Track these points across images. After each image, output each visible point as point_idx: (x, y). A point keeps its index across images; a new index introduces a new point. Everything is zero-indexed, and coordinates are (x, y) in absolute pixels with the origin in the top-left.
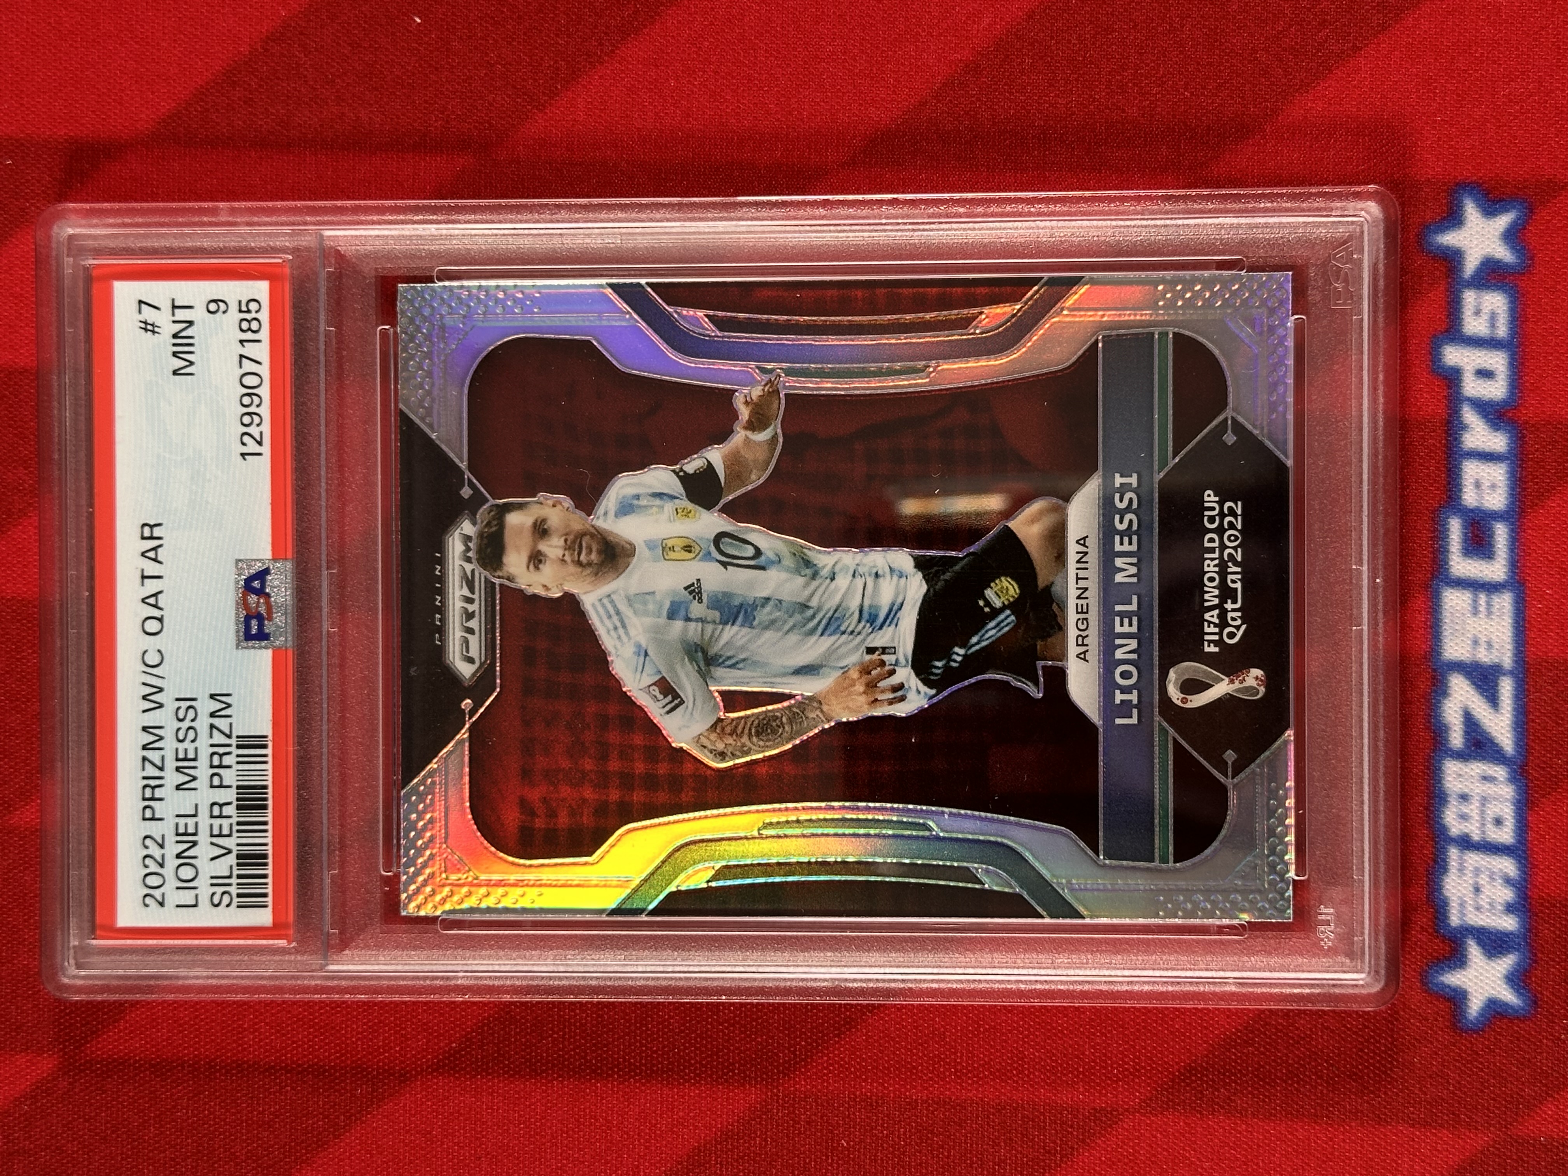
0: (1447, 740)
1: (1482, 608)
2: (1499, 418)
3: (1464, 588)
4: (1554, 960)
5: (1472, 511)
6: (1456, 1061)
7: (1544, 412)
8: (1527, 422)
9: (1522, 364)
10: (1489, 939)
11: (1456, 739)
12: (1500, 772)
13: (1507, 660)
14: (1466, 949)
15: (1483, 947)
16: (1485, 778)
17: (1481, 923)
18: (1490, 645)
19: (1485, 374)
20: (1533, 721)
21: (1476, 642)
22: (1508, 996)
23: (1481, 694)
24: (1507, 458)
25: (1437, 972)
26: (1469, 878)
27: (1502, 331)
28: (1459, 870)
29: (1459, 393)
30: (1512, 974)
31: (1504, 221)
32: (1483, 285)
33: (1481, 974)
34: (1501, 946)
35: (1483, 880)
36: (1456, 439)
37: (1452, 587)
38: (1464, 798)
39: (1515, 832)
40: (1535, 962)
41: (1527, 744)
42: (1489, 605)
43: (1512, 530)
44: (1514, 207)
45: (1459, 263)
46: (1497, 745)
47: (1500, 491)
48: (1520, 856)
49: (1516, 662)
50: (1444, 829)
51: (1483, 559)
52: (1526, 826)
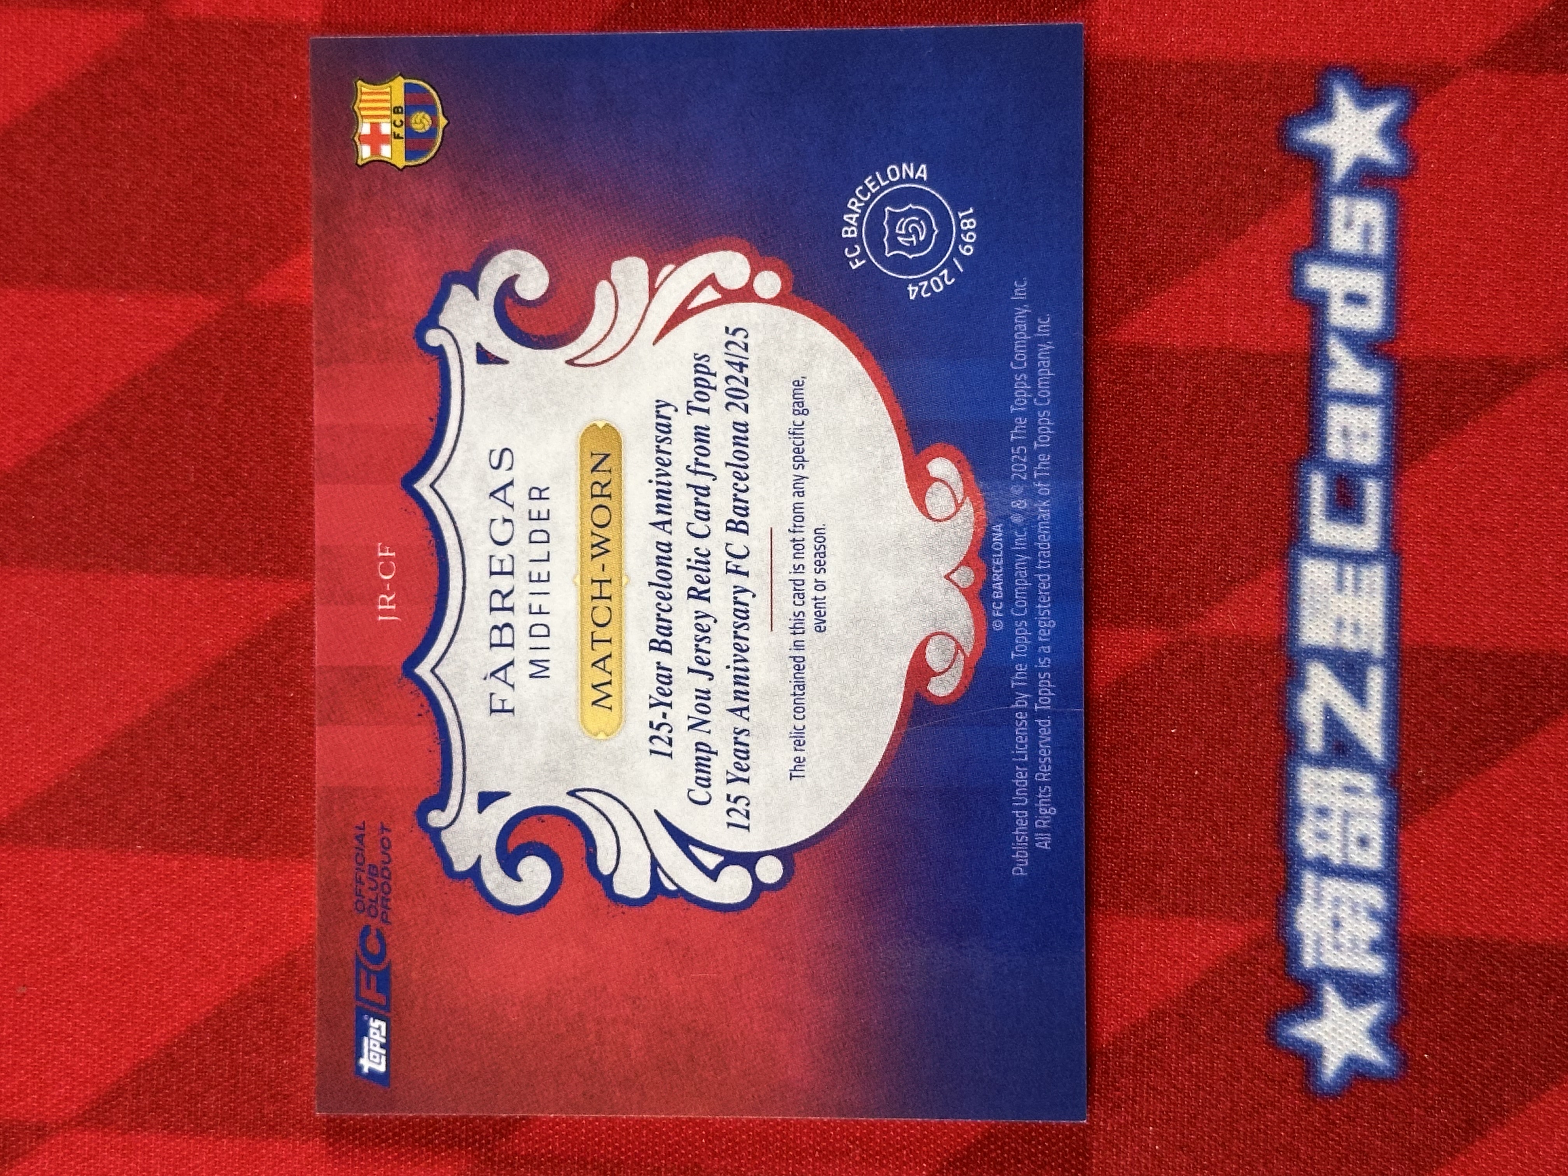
0: (1303, 741)
1: (1349, 582)
2: (1372, 353)
3: (1327, 558)
4: (1427, 1011)
5: (1339, 465)
6: (1308, 1131)
7: (1426, 347)
8: (1405, 359)
9: (1402, 288)
10: (1350, 984)
11: (1315, 741)
12: (1366, 782)
13: (1378, 648)
14: (1322, 996)
15: (1343, 994)
16: (1350, 790)
17: (1341, 965)
18: (1357, 629)
19: (1356, 299)
20: (1407, 721)
21: (1340, 624)
22: (1371, 1053)
23: (1346, 687)
24: (1381, 402)
25: (1287, 1023)
26: (1327, 911)
27: (1378, 247)
28: (1315, 900)
29: (1324, 322)
30: (1377, 1027)
31: (1382, 113)
32: (1356, 191)
33: (1340, 1027)
34: (1364, 993)
35: (1344, 912)
36: (1320, 378)
37: (1313, 557)
38: (1323, 812)
39: (1383, 855)
40: (1405, 1013)
41: (1399, 749)
42: (1357, 579)
43: (1386, 489)
44: (1394, 98)
45: (1327, 164)
46: (1363, 749)
47: (1371, 441)
48: (1388, 884)
49: (1388, 649)
50: (1298, 849)
51: (1351, 523)
52: (1397, 848)
